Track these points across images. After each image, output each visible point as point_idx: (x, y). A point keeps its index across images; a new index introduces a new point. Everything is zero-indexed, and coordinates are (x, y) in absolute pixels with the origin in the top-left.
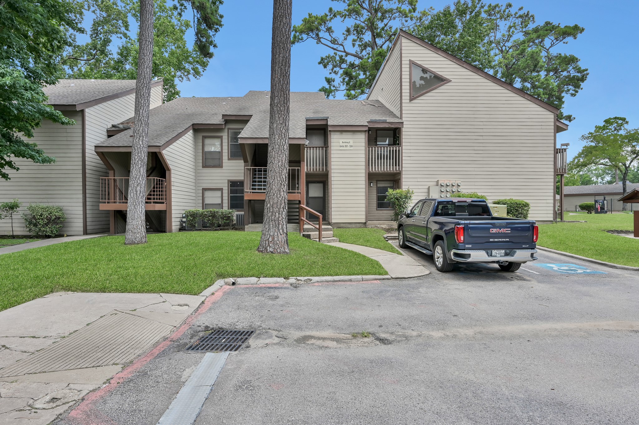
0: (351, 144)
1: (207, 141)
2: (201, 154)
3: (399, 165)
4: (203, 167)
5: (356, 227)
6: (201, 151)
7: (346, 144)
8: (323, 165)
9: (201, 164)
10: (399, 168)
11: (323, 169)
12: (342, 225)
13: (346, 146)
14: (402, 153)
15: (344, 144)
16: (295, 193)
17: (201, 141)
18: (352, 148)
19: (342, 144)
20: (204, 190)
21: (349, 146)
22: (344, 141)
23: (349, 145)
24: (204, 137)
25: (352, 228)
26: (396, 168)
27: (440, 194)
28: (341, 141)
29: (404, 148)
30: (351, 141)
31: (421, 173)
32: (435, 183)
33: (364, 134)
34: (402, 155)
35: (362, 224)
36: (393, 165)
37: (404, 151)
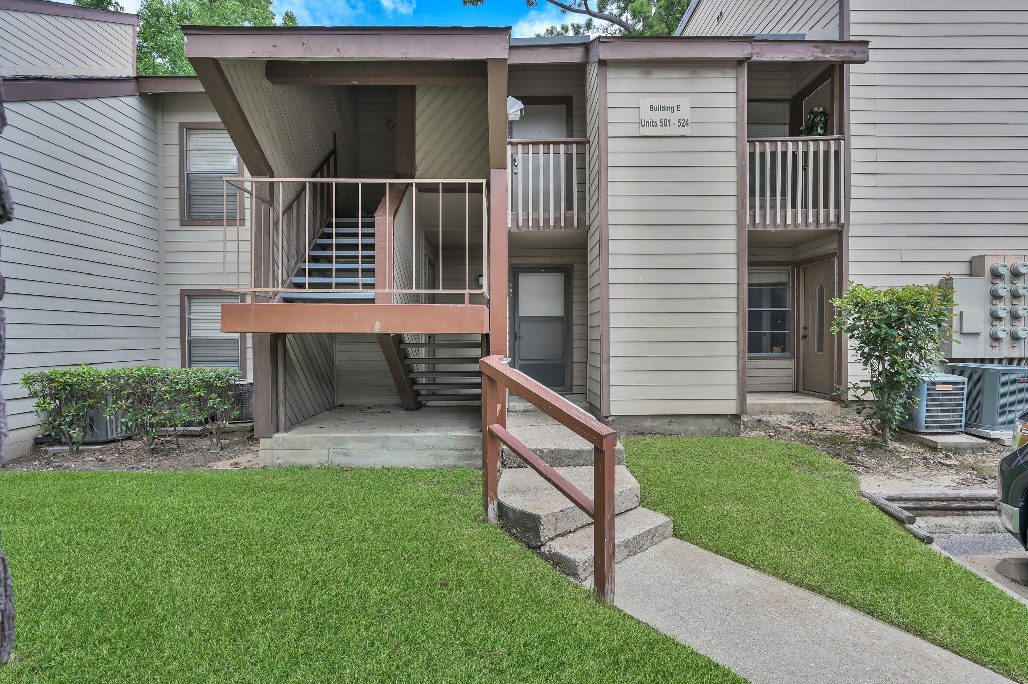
0: (685, 113)
1: (196, 141)
2: (176, 182)
3: (837, 206)
4: (183, 223)
5: (703, 433)
6: (176, 171)
7: (666, 115)
8: (569, 207)
9: (176, 215)
10: (838, 216)
11: (569, 221)
12: (647, 423)
13: (665, 123)
14: (848, 161)
15: (657, 116)
16: (459, 299)
17: (175, 139)
18: (685, 131)
19: (647, 115)
20: (188, 296)
21: (674, 120)
22: (657, 101)
23: (674, 117)
24: (187, 129)
25: (686, 434)
26: (827, 216)
27: (989, 307)
28: (645, 102)
29: (854, 142)
30: (685, 103)
31: (913, 231)
32: (964, 268)
33: (731, 74)
34: (848, 168)
35: (726, 420)
36: (815, 206)
37: (854, 155)
